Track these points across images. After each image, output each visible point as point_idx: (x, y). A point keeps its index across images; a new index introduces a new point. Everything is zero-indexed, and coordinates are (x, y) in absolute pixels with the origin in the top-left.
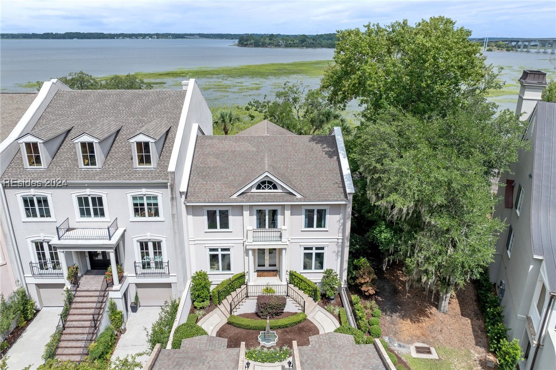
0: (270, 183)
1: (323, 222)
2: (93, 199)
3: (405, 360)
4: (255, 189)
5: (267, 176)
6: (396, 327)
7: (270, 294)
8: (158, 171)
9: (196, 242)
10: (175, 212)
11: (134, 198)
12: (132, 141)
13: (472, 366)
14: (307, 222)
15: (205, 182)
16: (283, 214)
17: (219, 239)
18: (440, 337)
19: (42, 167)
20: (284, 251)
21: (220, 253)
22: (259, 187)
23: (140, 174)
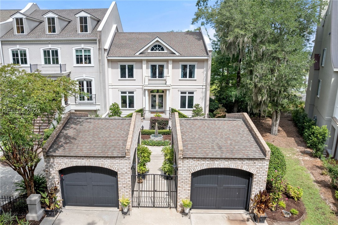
1: (193, 75)
2: (53, 51)
4: (150, 50)
8: (92, 35)
9: (113, 87)
10: (100, 58)
11: (77, 51)
12: (77, 16)
14: (183, 74)
15: (119, 49)
16: (168, 68)
17: (127, 85)
19: (25, 34)
20: (168, 92)
21: (127, 95)
22: (152, 49)
23: (81, 36)
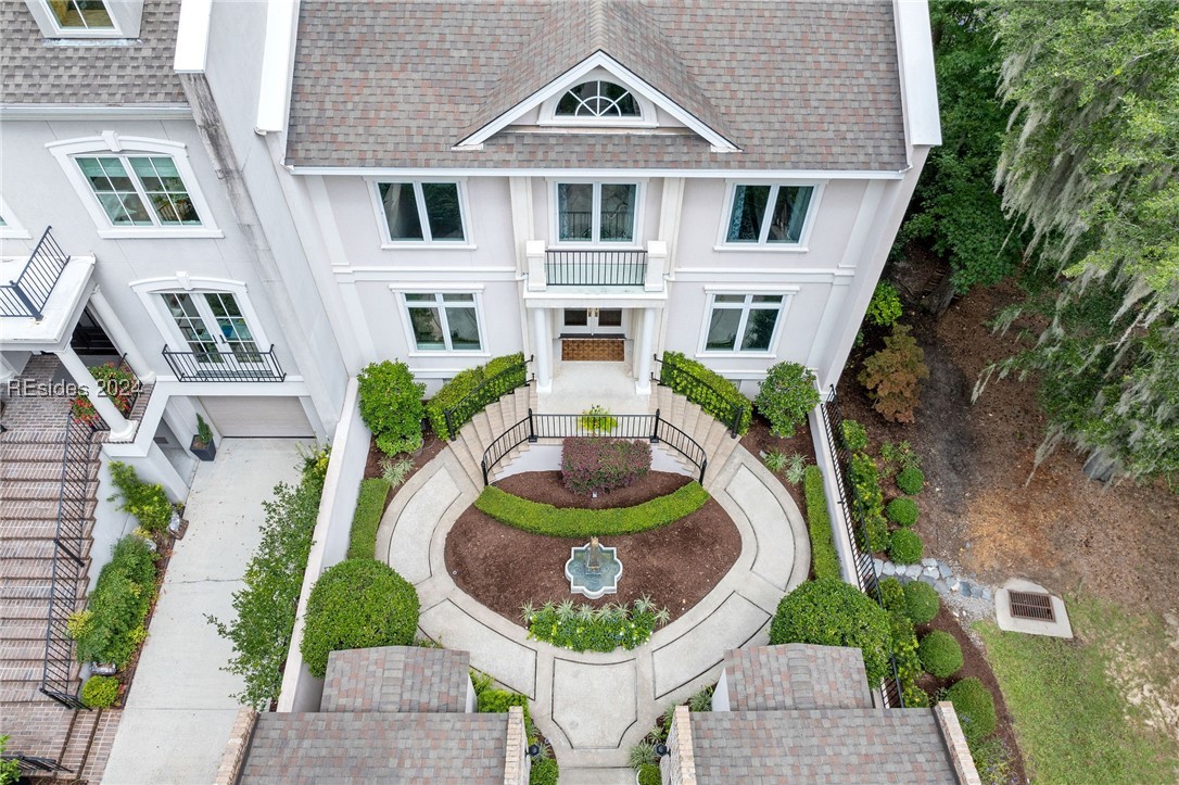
0: (614, 90)
3: (979, 643)
4: (553, 112)
5: (599, 67)
6: (961, 522)
7: (603, 434)
8: (147, 52)
11: (85, 162)
13: (1168, 671)
14: (738, 222)
15: (357, 74)
17: (434, 269)
18: (1083, 565)
20: (648, 316)
21: (441, 305)
22: (566, 105)
23: (75, 71)
